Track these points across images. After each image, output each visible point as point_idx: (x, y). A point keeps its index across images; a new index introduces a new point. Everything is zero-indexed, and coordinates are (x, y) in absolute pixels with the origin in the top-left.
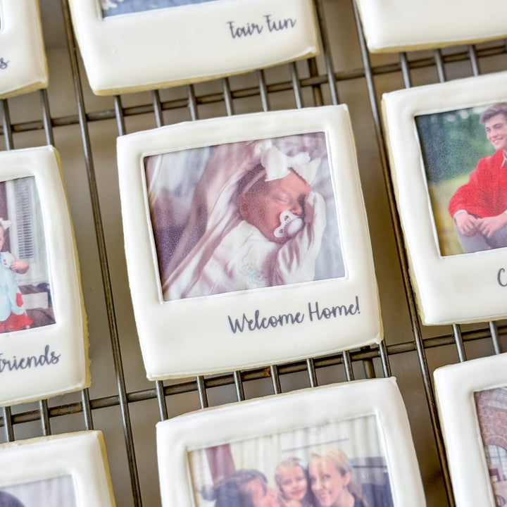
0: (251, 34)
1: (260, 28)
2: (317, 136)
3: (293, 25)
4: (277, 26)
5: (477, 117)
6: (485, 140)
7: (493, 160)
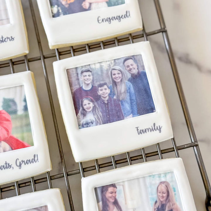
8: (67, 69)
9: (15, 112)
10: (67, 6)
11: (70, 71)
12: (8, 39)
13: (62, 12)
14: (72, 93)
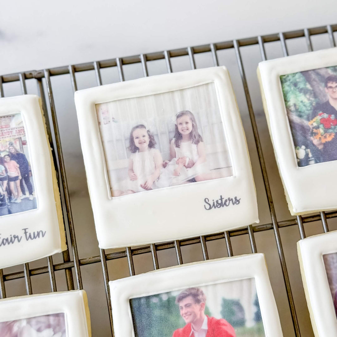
0: (13, 243)
1: (19, 238)
2: (59, 316)
3: (43, 236)
4: (32, 236)
5: (174, 298)
6: (178, 316)
7: (184, 331)
8: (324, 254)
9: (241, 323)
10: (321, 147)
11: (329, 258)
12: (231, 202)
13: (313, 157)
14: (332, 294)
